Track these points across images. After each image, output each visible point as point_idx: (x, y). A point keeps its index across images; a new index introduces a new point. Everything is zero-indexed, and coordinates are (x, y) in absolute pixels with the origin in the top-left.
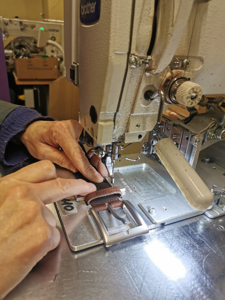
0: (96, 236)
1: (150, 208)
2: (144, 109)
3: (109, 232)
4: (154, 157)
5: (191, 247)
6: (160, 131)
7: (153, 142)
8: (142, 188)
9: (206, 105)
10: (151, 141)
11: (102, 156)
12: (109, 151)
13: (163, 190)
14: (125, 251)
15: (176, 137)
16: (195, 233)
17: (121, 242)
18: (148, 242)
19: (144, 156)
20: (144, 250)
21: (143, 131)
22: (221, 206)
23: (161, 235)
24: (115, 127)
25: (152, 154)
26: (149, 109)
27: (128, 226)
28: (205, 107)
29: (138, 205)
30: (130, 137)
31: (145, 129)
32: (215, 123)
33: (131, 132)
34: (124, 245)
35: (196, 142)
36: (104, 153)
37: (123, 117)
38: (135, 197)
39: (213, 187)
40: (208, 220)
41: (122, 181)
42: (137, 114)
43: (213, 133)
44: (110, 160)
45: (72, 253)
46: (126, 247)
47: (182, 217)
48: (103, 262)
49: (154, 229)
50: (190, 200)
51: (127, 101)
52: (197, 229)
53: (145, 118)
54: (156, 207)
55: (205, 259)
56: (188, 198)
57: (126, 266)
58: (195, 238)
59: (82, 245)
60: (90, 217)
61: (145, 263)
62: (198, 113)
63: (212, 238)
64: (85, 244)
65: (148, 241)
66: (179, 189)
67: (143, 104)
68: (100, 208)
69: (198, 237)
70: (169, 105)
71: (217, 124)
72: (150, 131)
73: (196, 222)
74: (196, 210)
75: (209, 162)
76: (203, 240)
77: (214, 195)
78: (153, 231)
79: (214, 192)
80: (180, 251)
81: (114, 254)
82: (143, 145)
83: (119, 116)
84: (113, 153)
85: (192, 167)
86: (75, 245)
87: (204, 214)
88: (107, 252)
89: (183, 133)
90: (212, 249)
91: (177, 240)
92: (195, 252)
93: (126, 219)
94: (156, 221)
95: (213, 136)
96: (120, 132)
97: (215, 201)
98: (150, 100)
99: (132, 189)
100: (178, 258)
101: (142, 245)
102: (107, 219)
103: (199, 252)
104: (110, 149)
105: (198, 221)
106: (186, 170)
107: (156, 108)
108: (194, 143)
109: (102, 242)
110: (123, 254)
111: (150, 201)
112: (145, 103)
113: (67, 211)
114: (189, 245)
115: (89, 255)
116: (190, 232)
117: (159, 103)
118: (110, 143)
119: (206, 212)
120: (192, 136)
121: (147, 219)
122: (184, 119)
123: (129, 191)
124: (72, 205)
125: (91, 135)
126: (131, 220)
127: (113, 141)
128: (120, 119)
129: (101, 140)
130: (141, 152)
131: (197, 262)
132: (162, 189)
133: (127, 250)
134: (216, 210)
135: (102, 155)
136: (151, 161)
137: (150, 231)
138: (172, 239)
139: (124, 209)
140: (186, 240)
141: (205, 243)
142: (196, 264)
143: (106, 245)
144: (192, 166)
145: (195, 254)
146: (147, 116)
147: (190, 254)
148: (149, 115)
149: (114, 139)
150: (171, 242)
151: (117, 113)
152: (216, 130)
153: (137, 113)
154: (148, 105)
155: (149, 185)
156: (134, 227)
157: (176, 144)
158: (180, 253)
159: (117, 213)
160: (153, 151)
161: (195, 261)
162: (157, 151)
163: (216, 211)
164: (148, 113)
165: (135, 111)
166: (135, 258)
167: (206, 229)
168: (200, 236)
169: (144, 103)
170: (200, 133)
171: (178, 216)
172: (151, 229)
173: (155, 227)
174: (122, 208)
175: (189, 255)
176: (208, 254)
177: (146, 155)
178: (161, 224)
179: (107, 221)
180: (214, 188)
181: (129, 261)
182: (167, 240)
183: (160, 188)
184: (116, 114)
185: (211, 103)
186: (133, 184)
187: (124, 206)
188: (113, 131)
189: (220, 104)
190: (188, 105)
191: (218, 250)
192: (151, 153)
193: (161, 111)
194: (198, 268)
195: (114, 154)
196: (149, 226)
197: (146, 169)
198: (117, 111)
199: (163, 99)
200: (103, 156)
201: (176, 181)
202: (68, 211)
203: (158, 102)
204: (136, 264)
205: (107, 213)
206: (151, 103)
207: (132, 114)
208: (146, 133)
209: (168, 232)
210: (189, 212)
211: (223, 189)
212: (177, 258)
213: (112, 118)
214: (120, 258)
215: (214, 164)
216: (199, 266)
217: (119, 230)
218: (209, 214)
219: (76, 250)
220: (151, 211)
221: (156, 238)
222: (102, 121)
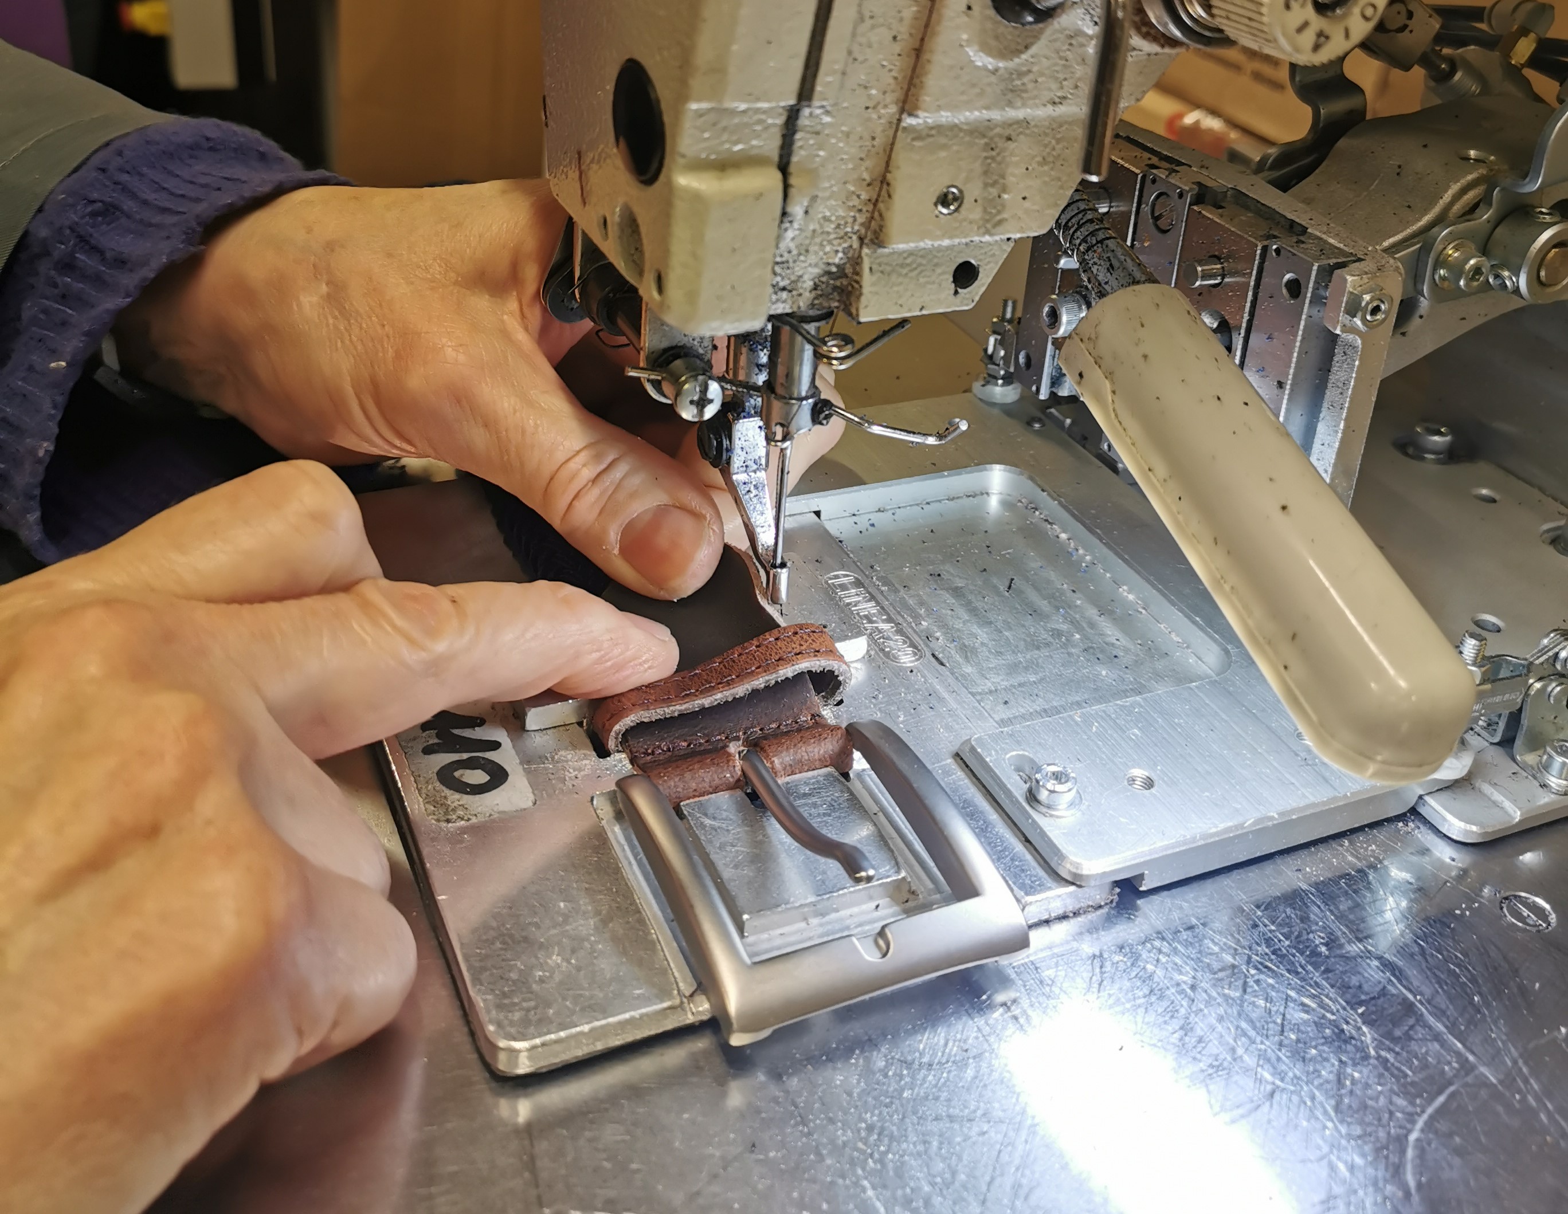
0: (664, 971)
1: (1039, 770)
2: (993, 79)
3: (751, 939)
4: (1068, 421)
5: (1327, 1041)
6: (1101, 235)
7: (1054, 317)
8: (982, 635)
9: (1426, 60)
10: (1046, 309)
11: (701, 412)
12: (748, 375)
13: (1127, 650)
14: (868, 1071)
15: (1213, 276)
16: (1354, 948)
17: (835, 1011)
18: (1024, 1012)
19: (996, 411)
20: (995, 1062)
21: (987, 238)
22: (1531, 758)
23: (1117, 958)
24: (789, 209)
25: (1054, 399)
26: (1025, 80)
27: (884, 902)
28: (1418, 72)
29: (957, 756)
30: (894, 278)
31: (1000, 222)
32: (1489, 182)
33: (902, 246)
34: (856, 1029)
35: (1353, 309)
36: (714, 389)
37: (848, 135)
38: (933, 702)
39: (1478, 624)
40: (1445, 853)
41: (843, 587)
42: (945, 117)
43: (1472, 247)
44: (760, 438)
45: (494, 1084)
46: (868, 1044)
47: (1260, 832)
48: (710, 1150)
49: (1064, 917)
50: (1314, 717)
51: (873, 27)
52: (1363, 920)
53: (1001, 143)
54: (1078, 765)
55: (1420, 1123)
56: (1302, 699)
57: (869, 1174)
58: (1354, 981)
59: (562, 1034)
60: (623, 841)
61: (1005, 1157)
62: (1369, 116)
63: (1473, 980)
64: (586, 1028)
65: (1025, 1002)
66: (1239, 644)
67: (985, 48)
68: (688, 775)
69: (1373, 973)
70: (1167, 50)
71: (1503, 190)
72: (1035, 238)
73: (1360, 871)
74: (1356, 787)
75: (1452, 456)
76: (1410, 997)
77: (1483, 682)
78: (1061, 931)
79: (1481, 660)
80: (1247, 1070)
81: (787, 1092)
82: (992, 340)
83: (817, 133)
84: (780, 390)
85: (1332, 486)
86: (513, 1030)
87: (1414, 811)
88: (735, 1077)
89: (1265, 249)
90: (1471, 1058)
91: (1226, 997)
92: (1354, 1082)
93: (872, 854)
94: (1078, 865)
95: (1477, 270)
96: (821, 245)
97: (1490, 725)
98: (1030, 19)
99: (913, 645)
100: (1233, 1121)
101: (979, 1030)
102: (742, 849)
103: (1381, 1076)
104: (760, 367)
105: (1373, 867)
106: (1284, 508)
107: (1078, 74)
108: (1343, 318)
109: (701, 1009)
110: (850, 1094)
111: (1038, 721)
112: (997, 38)
113: (457, 796)
114: (1311, 1030)
115: (613, 1099)
116: (1318, 939)
117: (1091, 38)
118: (756, 323)
119: (1428, 799)
120: (1327, 273)
121: (1019, 847)
122: (1273, 151)
123: (895, 659)
124: (491, 755)
125: (621, 266)
126: (906, 861)
127: (780, 309)
128: (822, 153)
129: (692, 297)
130: (977, 386)
131: (1367, 1148)
132: (1124, 641)
133: (881, 1064)
134: (1495, 785)
135: (702, 403)
136: (1049, 452)
137: (1034, 936)
138: (1193, 987)
139: (855, 785)
140: (1292, 994)
141: (1420, 1019)
142: (1359, 1161)
143: (730, 1030)
144: (1328, 481)
145: (1351, 1092)
146: (1009, 134)
147: (1317, 1093)
148: (1026, 122)
149: (784, 295)
150: (1183, 1011)
151: (806, 112)
152: (1498, 230)
153: (939, 108)
154: (1021, 52)
155: (1035, 612)
156: (926, 907)
157: (1215, 331)
158: (1249, 1083)
159: (805, 812)
160: (1057, 380)
161: (1349, 1137)
162: (1081, 375)
163: (1497, 797)
164: (1020, 114)
165: (926, 99)
166: (937, 1119)
167: (1427, 919)
168: (1387, 965)
169: (993, 43)
170: (1386, 250)
171: (1236, 827)
172: (1047, 922)
173: (1071, 906)
174: (846, 776)
175: (1313, 1098)
176: (1440, 1092)
177: (1008, 410)
178: (1117, 883)
179: (736, 867)
180: (1484, 633)
181: (892, 1138)
182: (1156, 993)
183: (1111, 632)
184: (793, 115)
185: (1461, 42)
186: (922, 611)
187: (859, 762)
188: (779, 238)
189: (1524, 49)
190: (1297, 49)
191: (1515, 1062)
192: (1043, 395)
193: (1109, 94)
194: (1371, 1189)
195: (787, 398)
196: (1029, 899)
197: (1007, 504)
198: (806, 92)
199: (1120, 14)
200: (710, 412)
201: (1218, 583)
202: (467, 799)
203: (1091, 30)
204: (944, 1159)
205: (740, 809)
206: (1037, 38)
207: (910, 115)
208: (1008, 247)
209: (1163, 939)
210: (1312, 799)
211: (1546, 641)
212: (1226, 1117)
213: (770, 145)
214: (832, 1121)
215: (1482, 468)
216: (1380, 1174)
217: (821, 925)
218: (1449, 817)
219: (524, 1067)
220: (1043, 795)
221: (1081, 984)
222: (700, 166)
